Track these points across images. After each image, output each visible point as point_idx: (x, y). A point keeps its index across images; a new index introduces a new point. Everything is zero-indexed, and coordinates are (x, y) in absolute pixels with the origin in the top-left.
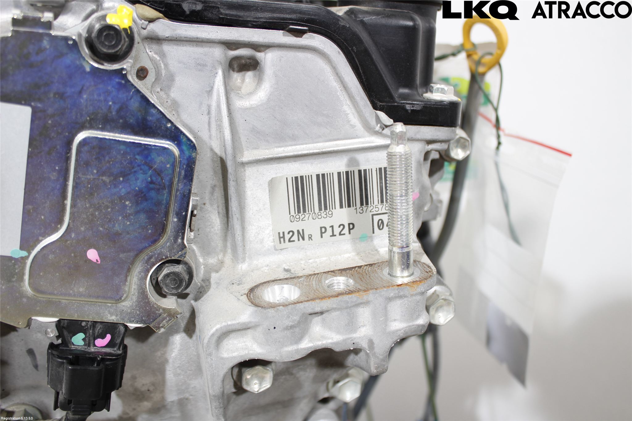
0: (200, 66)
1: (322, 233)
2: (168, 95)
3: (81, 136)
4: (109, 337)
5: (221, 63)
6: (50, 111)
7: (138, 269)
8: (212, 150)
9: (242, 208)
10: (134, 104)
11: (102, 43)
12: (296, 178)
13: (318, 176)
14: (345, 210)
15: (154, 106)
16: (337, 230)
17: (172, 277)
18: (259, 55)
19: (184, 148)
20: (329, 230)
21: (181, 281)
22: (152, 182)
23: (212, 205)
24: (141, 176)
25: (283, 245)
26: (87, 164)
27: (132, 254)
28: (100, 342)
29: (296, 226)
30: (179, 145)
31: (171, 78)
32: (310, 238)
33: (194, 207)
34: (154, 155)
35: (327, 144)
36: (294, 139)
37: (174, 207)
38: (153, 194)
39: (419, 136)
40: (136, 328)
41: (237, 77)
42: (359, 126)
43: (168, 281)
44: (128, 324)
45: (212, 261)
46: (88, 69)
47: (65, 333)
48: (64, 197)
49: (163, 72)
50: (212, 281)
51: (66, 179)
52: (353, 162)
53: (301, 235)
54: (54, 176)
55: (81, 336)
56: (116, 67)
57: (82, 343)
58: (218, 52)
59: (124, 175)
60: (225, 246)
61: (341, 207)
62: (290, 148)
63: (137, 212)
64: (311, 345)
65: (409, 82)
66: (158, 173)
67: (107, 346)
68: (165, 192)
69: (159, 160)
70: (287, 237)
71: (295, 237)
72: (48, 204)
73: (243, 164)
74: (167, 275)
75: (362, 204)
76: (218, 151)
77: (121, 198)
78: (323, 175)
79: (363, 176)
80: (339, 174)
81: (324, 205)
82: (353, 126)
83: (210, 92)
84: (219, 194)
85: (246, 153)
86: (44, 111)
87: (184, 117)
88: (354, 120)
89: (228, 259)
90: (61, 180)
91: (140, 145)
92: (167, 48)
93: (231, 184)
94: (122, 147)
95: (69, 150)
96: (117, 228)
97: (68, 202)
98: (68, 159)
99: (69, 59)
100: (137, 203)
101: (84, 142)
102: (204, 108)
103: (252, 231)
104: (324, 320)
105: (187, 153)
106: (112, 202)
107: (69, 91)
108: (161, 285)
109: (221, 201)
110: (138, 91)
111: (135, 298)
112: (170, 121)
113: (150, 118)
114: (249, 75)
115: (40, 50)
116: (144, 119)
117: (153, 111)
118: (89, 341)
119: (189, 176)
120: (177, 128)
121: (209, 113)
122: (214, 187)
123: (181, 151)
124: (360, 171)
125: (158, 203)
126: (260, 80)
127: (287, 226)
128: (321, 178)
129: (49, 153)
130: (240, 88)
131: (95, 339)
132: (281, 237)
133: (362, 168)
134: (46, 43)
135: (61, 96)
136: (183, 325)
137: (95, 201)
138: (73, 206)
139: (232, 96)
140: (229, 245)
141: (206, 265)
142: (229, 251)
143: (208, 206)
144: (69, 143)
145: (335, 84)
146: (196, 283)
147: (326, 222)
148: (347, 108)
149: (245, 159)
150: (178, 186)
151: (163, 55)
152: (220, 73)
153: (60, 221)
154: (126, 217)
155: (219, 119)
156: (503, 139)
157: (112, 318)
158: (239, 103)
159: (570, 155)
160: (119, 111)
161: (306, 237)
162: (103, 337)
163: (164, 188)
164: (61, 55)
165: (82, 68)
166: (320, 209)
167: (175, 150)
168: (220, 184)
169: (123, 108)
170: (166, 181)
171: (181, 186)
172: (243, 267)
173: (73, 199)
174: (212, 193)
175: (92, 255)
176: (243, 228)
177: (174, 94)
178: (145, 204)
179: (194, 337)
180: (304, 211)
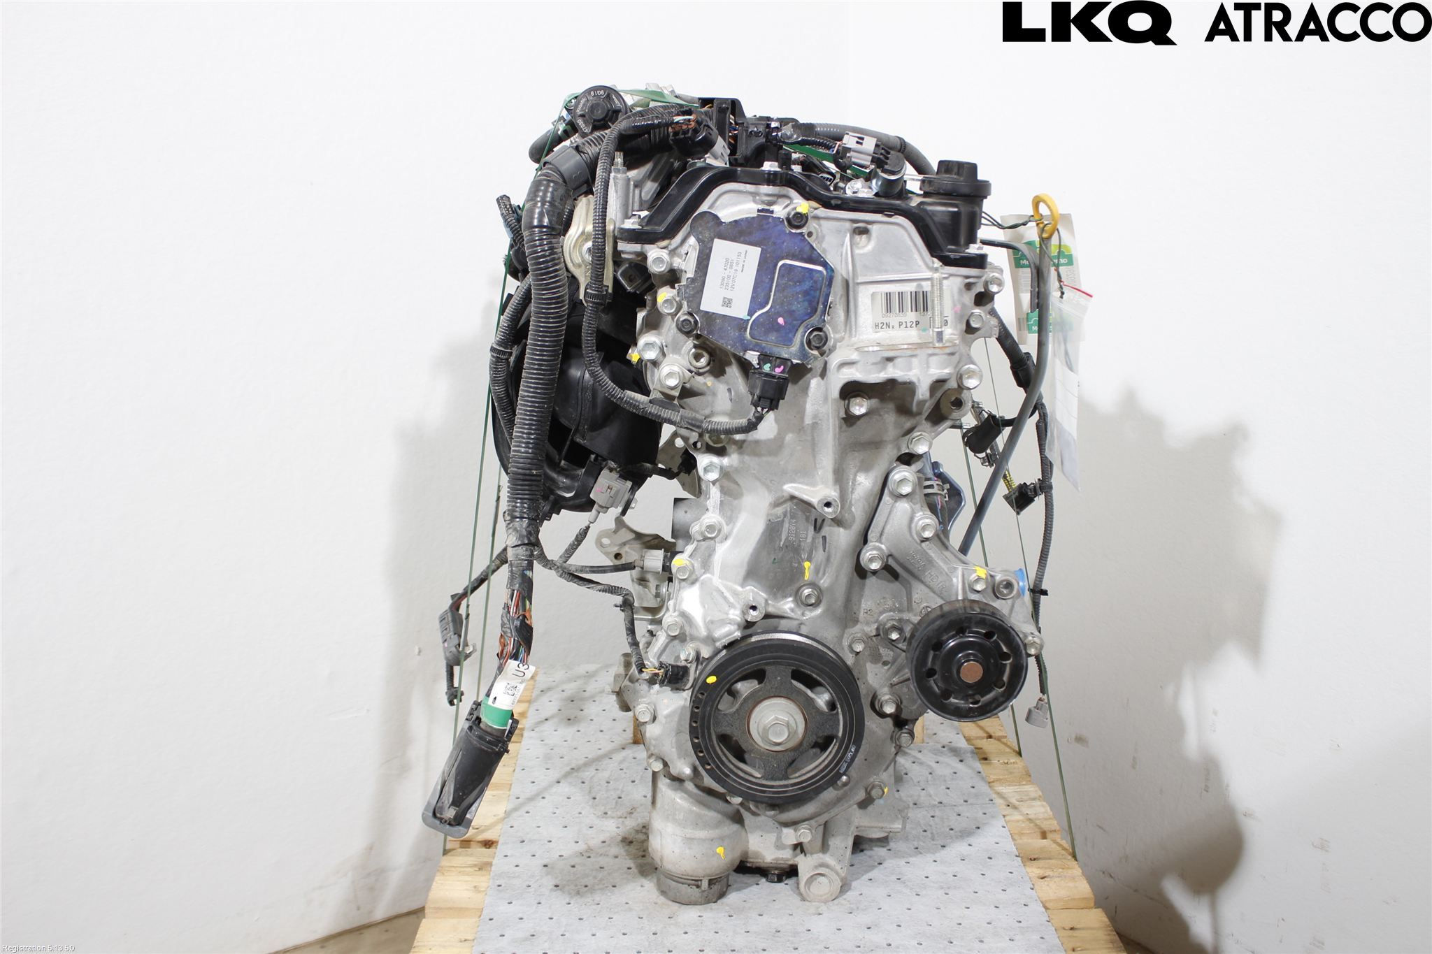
0: (839, 231)
1: (900, 325)
2: (821, 246)
3: (781, 263)
4: (782, 367)
5: (849, 231)
6: (769, 250)
7: (801, 330)
8: (842, 275)
9: (856, 307)
10: (807, 248)
11: (795, 220)
12: (887, 293)
13: (899, 293)
14: (914, 313)
15: (815, 250)
16: (909, 325)
17: (818, 337)
18: (869, 227)
19: (829, 271)
20: (904, 324)
21: (822, 339)
22: (812, 287)
23: (840, 305)
24: (807, 283)
25: (877, 330)
26: (783, 276)
27: (799, 322)
28: (778, 370)
29: (885, 320)
30: (826, 269)
31: (823, 237)
32: (893, 327)
33: (831, 303)
34: (814, 273)
35: (905, 275)
36: (886, 272)
37: (822, 300)
38: (812, 292)
39: (959, 273)
40: (797, 363)
41: (857, 238)
42: (923, 266)
43: (815, 339)
44: (793, 361)
45: (838, 336)
46: (788, 232)
47: (761, 363)
48: (771, 291)
49: (820, 234)
50: (837, 346)
51: (772, 282)
52: (919, 286)
53: (888, 325)
54: (767, 280)
55: (769, 365)
56: (799, 231)
57: (769, 369)
58: (848, 225)
59: (800, 282)
60: (846, 329)
61: (912, 311)
62: (884, 277)
63: (804, 301)
64: (886, 376)
65: (955, 241)
66: (815, 282)
67: (781, 373)
68: (818, 292)
69: (816, 276)
70: (880, 326)
71: (884, 326)
72: (763, 294)
73: (858, 284)
74: (815, 336)
75: (924, 310)
76: (845, 276)
77: (797, 293)
78: (902, 293)
79: (925, 295)
80: (911, 292)
81: (901, 309)
82: (920, 266)
83: (842, 245)
84: (844, 299)
85: (860, 278)
86: (766, 250)
87: (829, 257)
88: (920, 263)
89: (847, 336)
90: (770, 283)
91: (808, 268)
92: (822, 222)
93: (851, 293)
94: (800, 269)
95: (776, 269)
96: (794, 308)
97: (772, 294)
98: (774, 273)
99: (780, 227)
100: (804, 296)
101: (783, 265)
102: (839, 253)
103: (861, 320)
104: (894, 365)
105: (830, 273)
106: (793, 295)
107: (778, 241)
108: (812, 341)
109: (845, 303)
110: (809, 243)
111: (798, 347)
112: (822, 257)
113: (813, 255)
114: (864, 236)
115: (768, 223)
116: (811, 256)
117: (815, 252)
118: (772, 368)
119: (830, 285)
120: (826, 261)
121: (842, 255)
122: (841, 296)
123: (827, 272)
124: (923, 292)
125: (814, 297)
126: (869, 239)
127: (880, 320)
128: (901, 295)
129: (766, 270)
130: (858, 244)
131: (775, 368)
132: (877, 326)
133: (925, 290)
134: (770, 220)
135: (775, 243)
136: (819, 371)
137: (785, 294)
138: (774, 296)
139: (854, 247)
140: (848, 328)
141: (834, 339)
142: (848, 332)
143: (838, 305)
144: (776, 265)
145: (910, 243)
146: (829, 345)
147: (903, 319)
148: (916, 256)
149: (859, 281)
150: (824, 289)
151: (820, 225)
152: (848, 235)
153: (767, 303)
154: (798, 303)
155: (847, 259)
156: (1065, 289)
157: (786, 356)
158: (857, 251)
159: (1091, 296)
160: (800, 251)
161: (891, 327)
162: (779, 367)
163: (817, 289)
164: (777, 225)
165: (785, 231)
166: (900, 312)
167: (825, 272)
168: (845, 293)
169: (801, 251)
170: (819, 286)
171: (826, 289)
172: (854, 339)
173: (775, 292)
174: (840, 299)
175: (781, 321)
176: (856, 318)
177: (824, 245)
178: (808, 297)
179: (825, 379)
180: (890, 312)
